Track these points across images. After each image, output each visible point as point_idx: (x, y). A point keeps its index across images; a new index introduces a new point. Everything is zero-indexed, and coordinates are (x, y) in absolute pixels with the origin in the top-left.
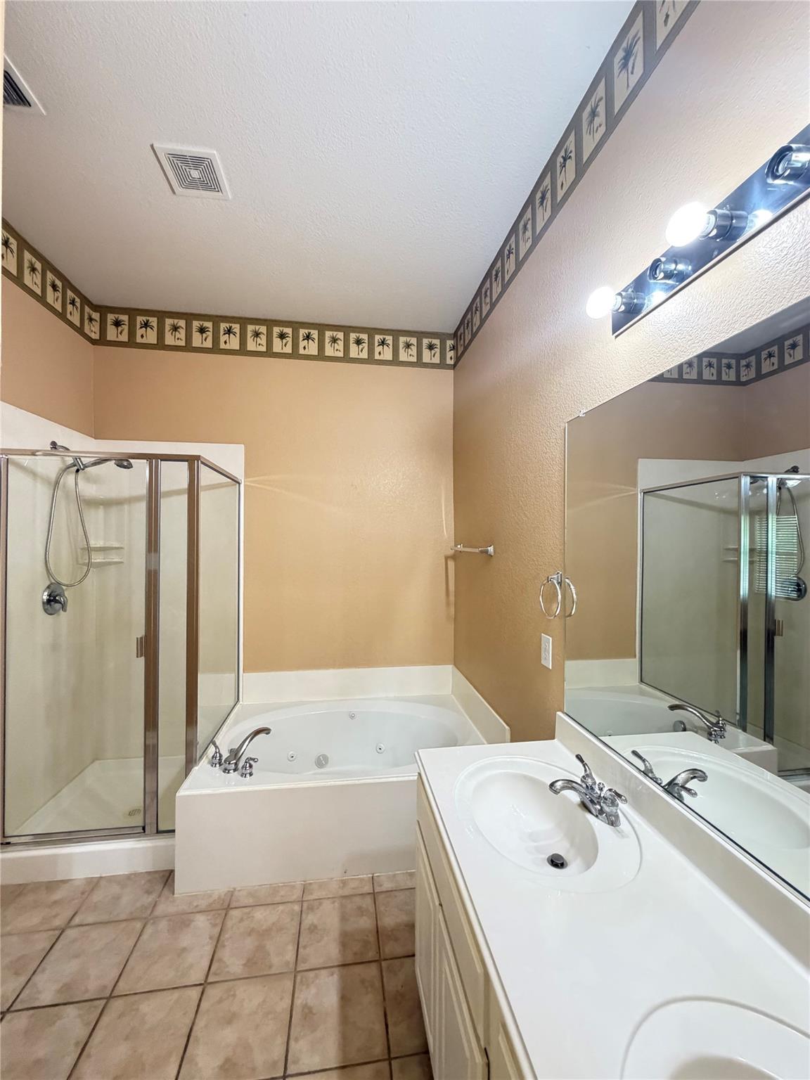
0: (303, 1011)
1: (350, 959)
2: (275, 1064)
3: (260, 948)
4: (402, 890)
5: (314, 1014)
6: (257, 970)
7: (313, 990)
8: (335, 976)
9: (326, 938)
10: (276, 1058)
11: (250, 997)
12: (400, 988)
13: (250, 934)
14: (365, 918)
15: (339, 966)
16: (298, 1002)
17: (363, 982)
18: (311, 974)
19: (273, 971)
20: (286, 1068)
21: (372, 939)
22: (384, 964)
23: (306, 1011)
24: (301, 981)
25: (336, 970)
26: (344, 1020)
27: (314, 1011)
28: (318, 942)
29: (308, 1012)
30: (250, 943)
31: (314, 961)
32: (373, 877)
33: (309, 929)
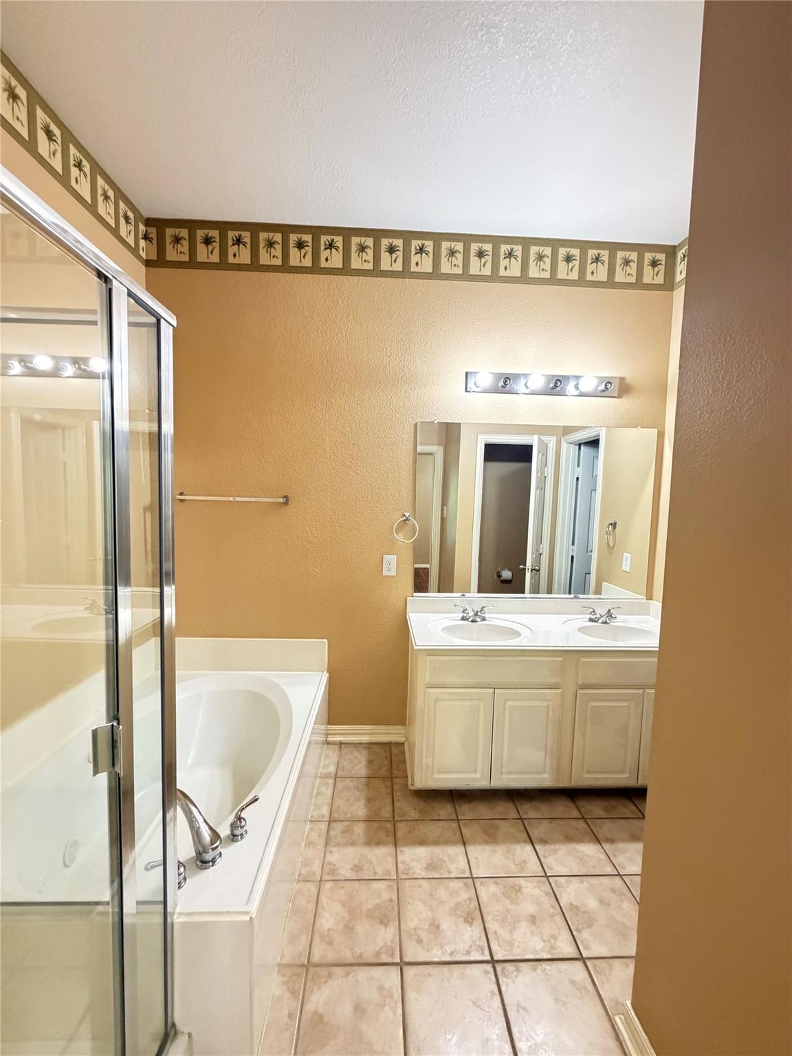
0: (430, 870)
1: (391, 839)
2: (466, 885)
3: (370, 915)
4: (332, 802)
5: (432, 861)
6: (392, 914)
7: (414, 864)
8: (404, 849)
9: (370, 857)
10: (463, 884)
11: (416, 914)
12: (416, 811)
13: (352, 929)
14: (355, 829)
15: (396, 847)
16: (424, 874)
17: (410, 832)
18: (401, 866)
19: (395, 898)
20: (468, 878)
21: (376, 825)
22: (396, 819)
23: (430, 868)
24: (407, 874)
25: (398, 849)
26: (436, 843)
27: (430, 862)
28: (372, 863)
29: (431, 866)
30: (362, 927)
31: (390, 865)
32: (310, 821)
33: (356, 871)
